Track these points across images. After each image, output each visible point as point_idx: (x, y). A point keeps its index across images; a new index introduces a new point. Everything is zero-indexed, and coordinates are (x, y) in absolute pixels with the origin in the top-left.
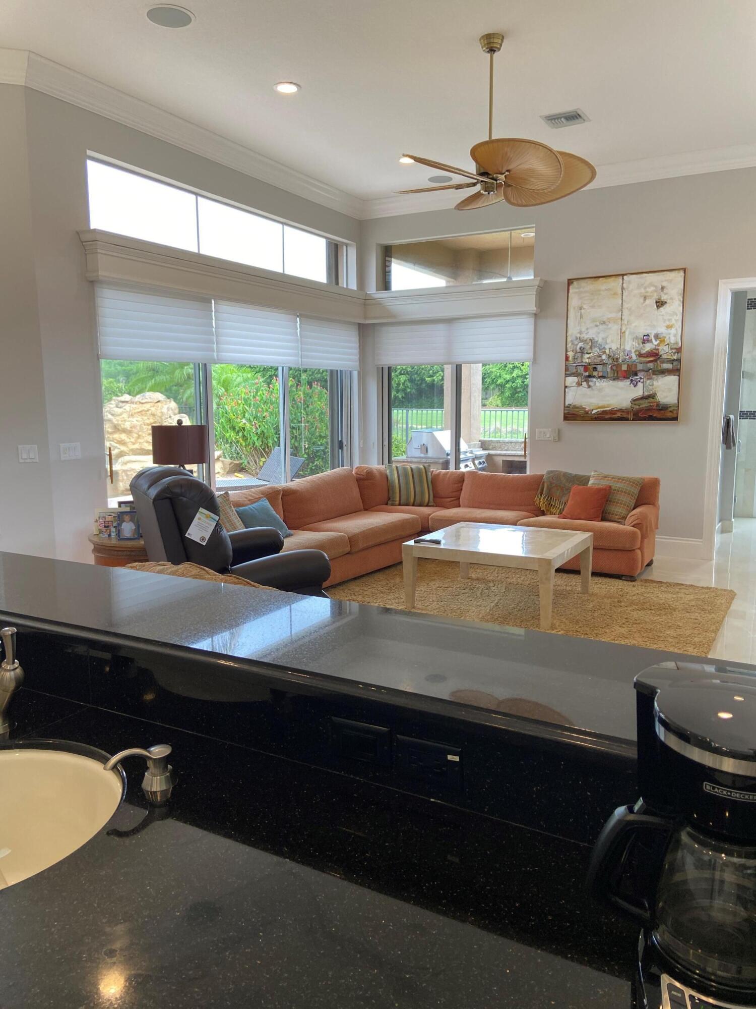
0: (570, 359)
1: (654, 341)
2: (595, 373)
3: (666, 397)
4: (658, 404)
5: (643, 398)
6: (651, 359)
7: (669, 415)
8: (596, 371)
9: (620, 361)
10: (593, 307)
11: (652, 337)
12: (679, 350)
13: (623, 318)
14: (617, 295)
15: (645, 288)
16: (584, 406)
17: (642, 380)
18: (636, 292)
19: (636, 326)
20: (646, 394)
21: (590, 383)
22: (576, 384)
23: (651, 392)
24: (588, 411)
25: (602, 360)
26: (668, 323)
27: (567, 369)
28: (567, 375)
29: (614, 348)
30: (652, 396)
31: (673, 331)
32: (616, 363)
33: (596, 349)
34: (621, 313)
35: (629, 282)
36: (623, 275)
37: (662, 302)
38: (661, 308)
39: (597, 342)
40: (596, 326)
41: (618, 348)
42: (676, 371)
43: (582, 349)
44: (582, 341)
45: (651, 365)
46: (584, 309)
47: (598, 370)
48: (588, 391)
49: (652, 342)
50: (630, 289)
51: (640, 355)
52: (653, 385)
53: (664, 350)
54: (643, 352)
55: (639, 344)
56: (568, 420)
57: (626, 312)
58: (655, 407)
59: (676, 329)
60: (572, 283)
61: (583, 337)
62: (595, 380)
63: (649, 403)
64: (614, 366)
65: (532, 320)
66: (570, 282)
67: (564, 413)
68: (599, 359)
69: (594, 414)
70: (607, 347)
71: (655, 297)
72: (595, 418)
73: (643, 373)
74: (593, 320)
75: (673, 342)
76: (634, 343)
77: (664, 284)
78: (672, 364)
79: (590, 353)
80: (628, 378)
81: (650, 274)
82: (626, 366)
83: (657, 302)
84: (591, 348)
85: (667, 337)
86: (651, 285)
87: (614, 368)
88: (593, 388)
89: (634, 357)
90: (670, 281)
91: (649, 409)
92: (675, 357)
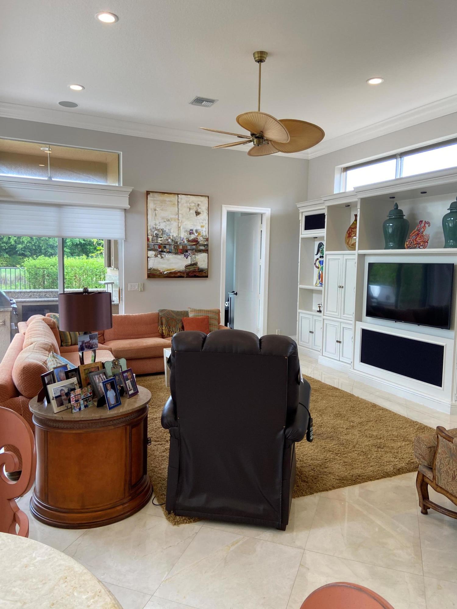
0: (150, 240)
1: (195, 233)
2: (165, 250)
3: (202, 265)
4: (199, 269)
5: (191, 265)
6: (194, 243)
7: (204, 274)
8: (166, 248)
9: (178, 243)
10: (162, 210)
11: (194, 231)
12: (207, 240)
13: (179, 219)
14: (175, 205)
15: (190, 204)
16: (159, 269)
17: (190, 255)
18: (185, 205)
19: (186, 224)
20: (192, 263)
21: (162, 255)
22: (154, 256)
23: (195, 262)
24: (162, 272)
25: (168, 242)
26: (202, 224)
27: (148, 247)
28: (148, 250)
29: (175, 236)
30: (195, 264)
31: (204, 229)
32: (176, 245)
33: (165, 235)
34: (177, 216)
35: (181, 199)
36: (178, 194)
37: (198, 212)
38: (198, 216)
39: (165, 231)
40: (165, 222)
41: (177, 236)
42: (206, 251)
43: (157, 234)
44: (157, 230)
45: (194, 247)
46: (157, 210)
47: (167, 248)
48: (161, 260)
49: (194, 234)
50: (182, 203)
51: (189, 241)
52: (195, 258)
53: (200, 239)
54: (190, 239)
55: (188, 235)
56: (151, 278)
57: (180, 216)
58: (197, 270)
59: (206, 229)
60: (149, 193)
61: (157, 228)
62: (165, 253)
63: (194, 268)
64: (175, 246)
65: (123, 213)
66: (148, 193)
67: (147, 273)
68: (167, 241)
69: (165, 274)
70: (171, 234)
71: (195, 209)
72: (166, 276)
73: (190, 251)
74: (163, 218)
75: (204, 235)
76: (185, 234)
77: (199, 203)
78: (204, 247)
79: (162, 238)
80: (183, 254)
81: (192, 196)
82: (182, 246)
83: (196, 212)
84: (162, 234)
85: (202, 232)
86: (193, 202)
87: (176, 247)
88: (164, 258)
89: (186, 242)
90: (201, 202)
91: (194, 271)
92: (206, 243)
